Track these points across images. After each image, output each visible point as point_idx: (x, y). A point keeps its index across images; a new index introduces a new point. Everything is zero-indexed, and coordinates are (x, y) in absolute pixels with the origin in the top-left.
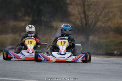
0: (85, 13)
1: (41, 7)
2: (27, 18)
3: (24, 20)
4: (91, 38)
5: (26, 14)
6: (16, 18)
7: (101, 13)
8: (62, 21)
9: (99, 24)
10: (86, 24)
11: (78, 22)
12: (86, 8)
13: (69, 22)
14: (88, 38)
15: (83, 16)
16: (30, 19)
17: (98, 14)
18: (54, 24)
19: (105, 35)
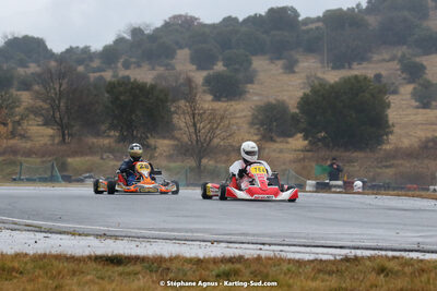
0: (195, 125)
1: (134, 118)
2: (112, 133)
3: (109, 136)
4: (204, 161)
5: (113, 127)
6: (98, 134)
7: (219, 125)
8: (164, 138)
9: (216, 141)
10: (197, 141)
11: (185, 138)
12: (197, 117)
13: (173, 138)
14: (200, 162)
15: (192, 130)
16: (117, 134)
17: (215, 126)
18: (152, 141)
19: (224, 158)
